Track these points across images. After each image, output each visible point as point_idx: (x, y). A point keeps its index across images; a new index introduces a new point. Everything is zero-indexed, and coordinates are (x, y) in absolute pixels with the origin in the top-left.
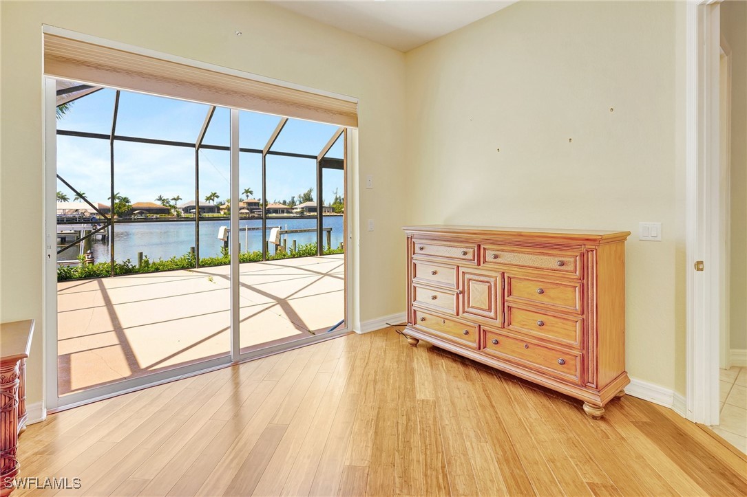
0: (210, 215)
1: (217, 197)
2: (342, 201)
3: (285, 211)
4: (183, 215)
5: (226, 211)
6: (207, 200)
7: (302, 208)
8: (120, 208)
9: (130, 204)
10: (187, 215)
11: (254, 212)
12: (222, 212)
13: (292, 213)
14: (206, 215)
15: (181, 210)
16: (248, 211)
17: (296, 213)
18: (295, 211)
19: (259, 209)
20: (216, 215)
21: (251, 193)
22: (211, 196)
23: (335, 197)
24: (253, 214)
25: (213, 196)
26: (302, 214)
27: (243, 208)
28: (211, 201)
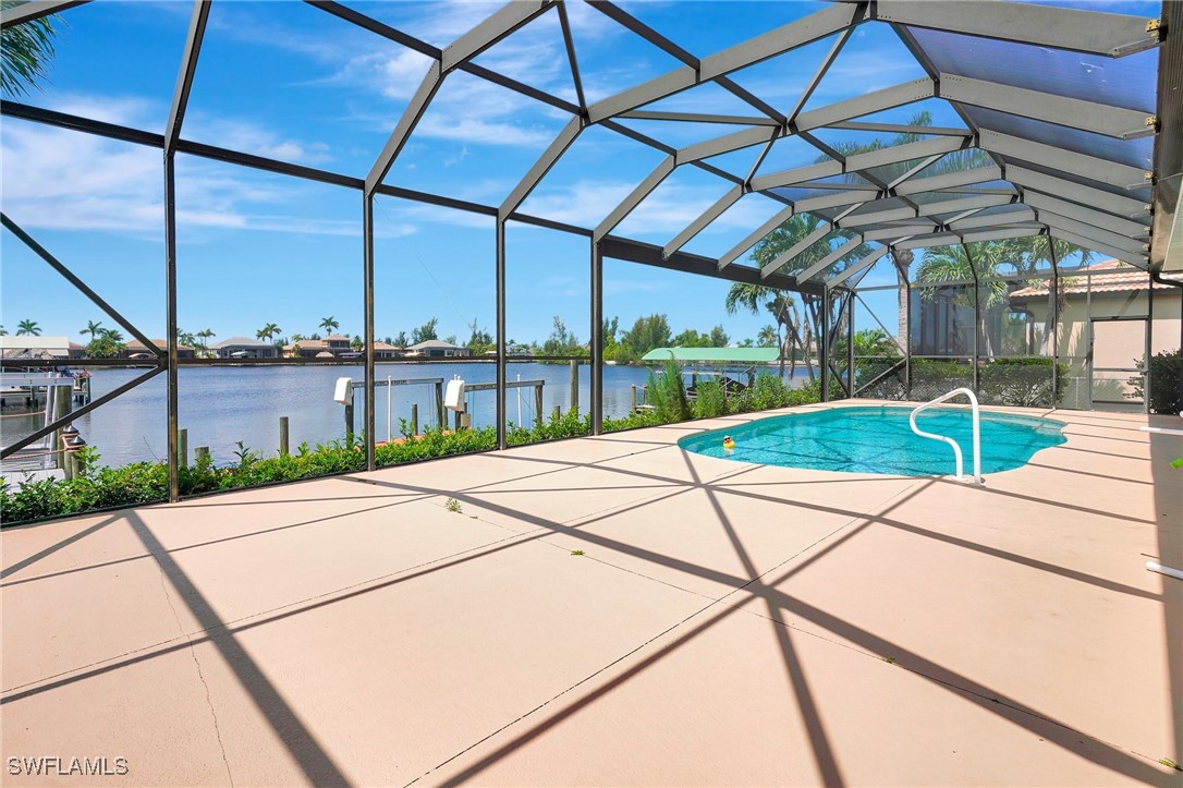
1: (278, 331)
2: (483, 340)
5: (293, 355)
6: (259, 337)
7: (421, 350)
8: (103, 348)
9: (122, 342)
12: (288, 357)
15: (215, 353)
16: (331, 355)
17: (412, 358)
18: (410, 354)
19: (349, 351)
21: (335, 325)
22: (266, 330)
23: (472, 334)
25: (270, 330)
26: (421, 359)
27: (323, 350)
28: (266, 338)
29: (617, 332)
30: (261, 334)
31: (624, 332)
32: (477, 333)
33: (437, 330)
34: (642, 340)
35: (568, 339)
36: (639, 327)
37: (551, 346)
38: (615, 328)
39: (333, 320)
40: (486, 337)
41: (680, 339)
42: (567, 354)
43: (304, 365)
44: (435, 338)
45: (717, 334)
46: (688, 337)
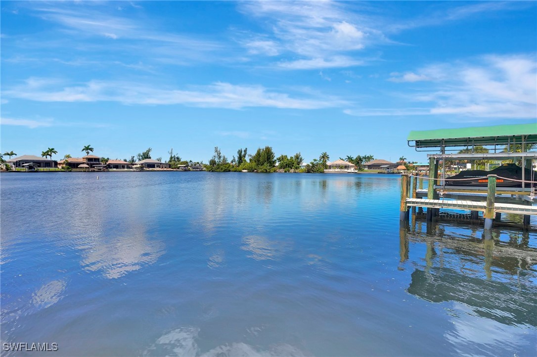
0: (46, 169)
1: (55, 152)
2: (176, 160)
3: (126, 167)
4: (14, 169)
5: (64, 166)
6: (43, 155)
7: (142, 164)
10: (19, 169)
11: (94, 167)
12: (60, 167)
13: (132, 168)
14: (41, 169)
15: (12, 164)
16: (88, 166)
17: (136, 168)
18: (135, 166)
19: (99, 164)
20: (52, 169)
21: (91, 150)
22: (48, 152)
23: (170, 156)
24: (93, 169)
25: (50, 152)
26: (141, 169)
27: (83, 163)
28: (48, 156)
29: (247, 156)
30: (44, 154)
31: (251, 156)
32: (173, 156)
33: (151, 154)
34: (261, 159)
35: (222, 159)
36: (259, 154)
37: (213, 163)
38: (245, 154)
39: (90, 147)
40: (178, 158)
41: (279, 159)
42: (222, 167)
43: (71, 171)
44: (150, 158)
45: (297, 157)
46: (283, 159)
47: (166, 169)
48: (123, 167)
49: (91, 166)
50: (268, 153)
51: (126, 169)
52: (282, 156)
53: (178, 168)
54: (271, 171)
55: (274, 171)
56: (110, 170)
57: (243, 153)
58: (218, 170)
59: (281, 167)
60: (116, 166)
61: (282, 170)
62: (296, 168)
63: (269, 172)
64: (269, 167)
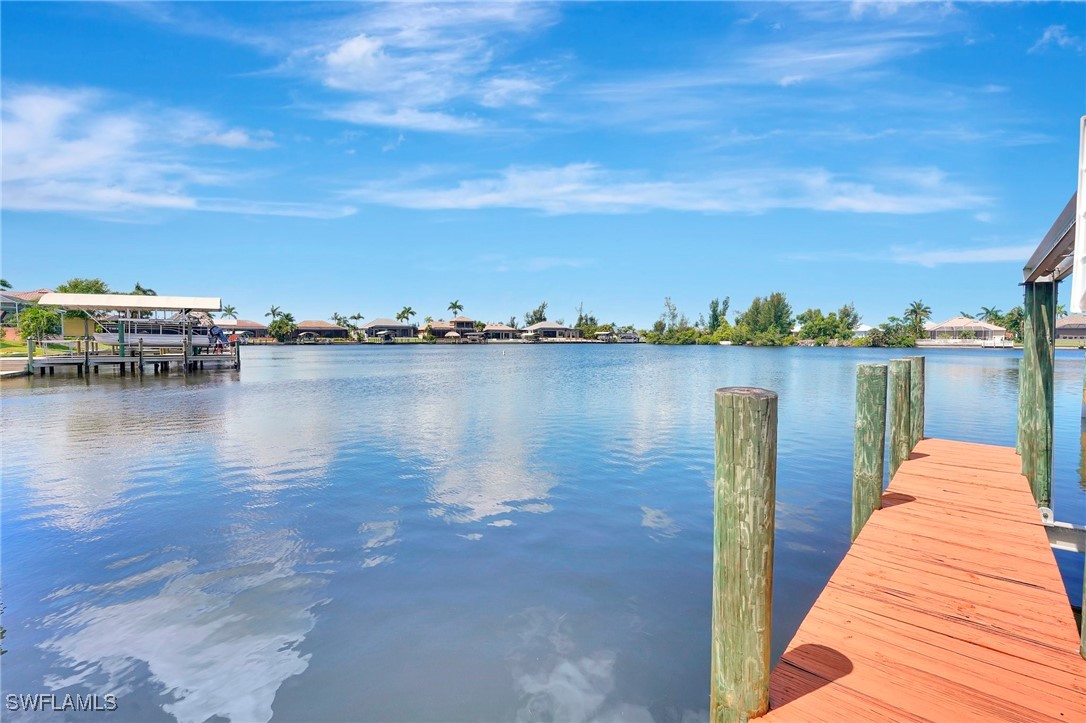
0: (405, 339)
1: (413, 313)
2: (589, 322)
3: (511, 335)
4: (366, 339)
5: (426, 334)
6: (399, 318)
7: (535, 331)
8: (280, 327)
9: (294, 323)
10: (372, 339)
11: (466, 337)
12: (421, 336)
13: (520, 338)
14: (399, 339)
15: (363, 332)
16: (458, 335)
17: (527, 337)
18: (524, 334)
19: (473, 331)
20: (412, 340)
21: (460, 308)
22: (403, 313)
23: (578, 316)
24: (465, 339)
25: (407, 312)
26: (536, 339)
27: (451, 330)
28: (404, 320)
29: (728, 312)
30: (400, 316)
31: (738, 312)
32: (583, 315)
33: (546, 314)
34: (761, 319)
35: (678, 321)
36: (756, 309)
37: (660, 327)
38: (725, 309)
39: (458, 304)
40: (592, 319)
41: (802, 319)
42: (678, 335)
43: (435, 343)
44: (545, 320)
45: (846, 313)
46: (811, 317)
47: (574, 340)
48: (507, 336)
49: (463, 334)
50: (776, 307)
51: (511, 340)
52: (810, 311)
53: (596, 338)
54: (784, 344)
55: (792, 344)
56: (489, 341)
57: (720, 307)
58: (671, 341)
59: (809, 334)
60: (497, 335)
61: (808, 341)
62: (844, 338)
63: (780, 345)
64: (778, 336)
